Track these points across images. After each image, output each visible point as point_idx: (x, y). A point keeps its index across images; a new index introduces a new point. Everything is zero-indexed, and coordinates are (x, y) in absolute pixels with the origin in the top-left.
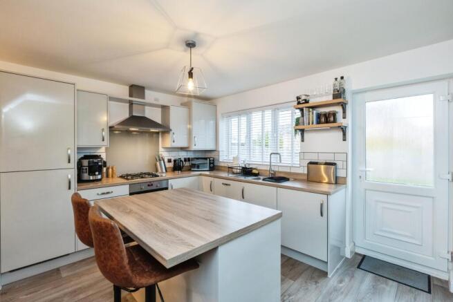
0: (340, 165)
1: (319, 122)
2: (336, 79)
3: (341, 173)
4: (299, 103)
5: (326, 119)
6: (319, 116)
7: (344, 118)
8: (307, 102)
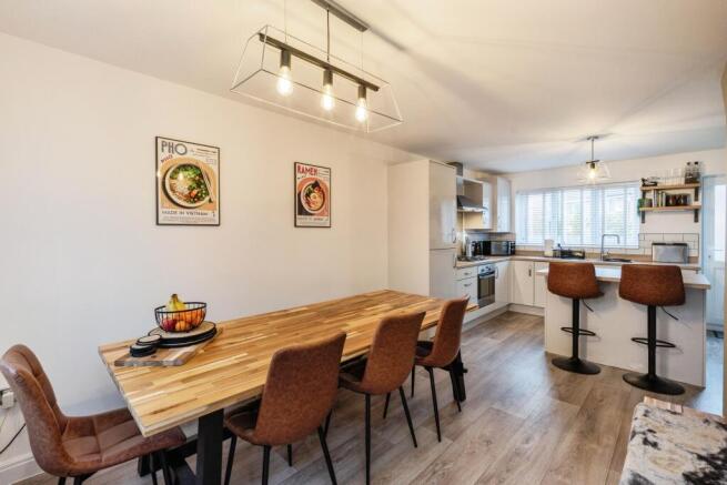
0: (691, 245)
1: (667, 204)
2: (689, 164)
3: (693, 253)
4: (644, 185)
5: (676, 202)
6: (668, 198)
7: (696, 199)
8: (656, 184)
